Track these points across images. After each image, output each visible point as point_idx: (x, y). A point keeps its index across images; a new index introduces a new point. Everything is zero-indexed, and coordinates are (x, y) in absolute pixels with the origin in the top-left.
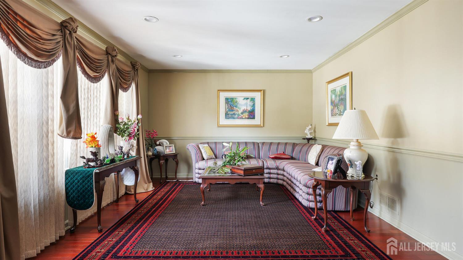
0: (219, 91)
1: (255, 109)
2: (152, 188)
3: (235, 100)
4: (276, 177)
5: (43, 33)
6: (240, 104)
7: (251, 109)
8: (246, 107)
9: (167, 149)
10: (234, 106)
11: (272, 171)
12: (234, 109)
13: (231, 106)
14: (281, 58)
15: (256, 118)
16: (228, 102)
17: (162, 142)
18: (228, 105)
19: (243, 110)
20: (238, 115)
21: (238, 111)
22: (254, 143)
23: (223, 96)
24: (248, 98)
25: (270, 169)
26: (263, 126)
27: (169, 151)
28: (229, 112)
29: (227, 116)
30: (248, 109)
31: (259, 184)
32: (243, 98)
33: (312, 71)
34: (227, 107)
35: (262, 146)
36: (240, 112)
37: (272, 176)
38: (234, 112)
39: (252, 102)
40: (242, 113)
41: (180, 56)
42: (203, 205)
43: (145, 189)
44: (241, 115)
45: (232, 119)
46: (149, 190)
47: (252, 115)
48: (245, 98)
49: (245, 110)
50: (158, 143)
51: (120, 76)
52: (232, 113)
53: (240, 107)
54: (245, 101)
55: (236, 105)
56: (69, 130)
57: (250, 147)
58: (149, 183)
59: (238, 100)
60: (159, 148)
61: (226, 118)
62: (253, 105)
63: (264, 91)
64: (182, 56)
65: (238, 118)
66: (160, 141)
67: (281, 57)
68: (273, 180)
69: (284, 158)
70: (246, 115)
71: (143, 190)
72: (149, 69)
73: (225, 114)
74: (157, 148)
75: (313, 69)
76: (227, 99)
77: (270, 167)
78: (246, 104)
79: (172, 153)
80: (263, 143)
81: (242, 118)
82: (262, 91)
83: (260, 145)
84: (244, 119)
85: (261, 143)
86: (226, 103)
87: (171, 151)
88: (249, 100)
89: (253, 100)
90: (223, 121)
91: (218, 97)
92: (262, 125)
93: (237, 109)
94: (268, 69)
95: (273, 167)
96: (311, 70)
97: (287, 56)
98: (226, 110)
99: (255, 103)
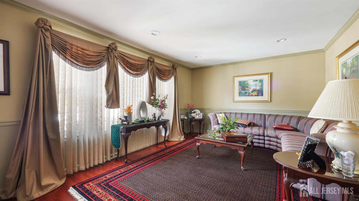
0: (234, 77)
1: (263, 88)
2: (183, 139)
3: (246, 83)
4: (275, 145)
5: (90, 52)
6: (251, 85)
7: (260, 88)
8: (256, 87)
9: (197, 115)
10: (245, 87)
11: (272, 139)
12: (246, 89)
13: (243, 87)
14: (278, 43)
15: (264, 95)
16: (241, 84)
17: (196, 111)
18: (241, 87)
19: (253, 89)
20: (249, 93)
21: (248, 90)
22: (261, 115)
23: (237, 80)
24: (257, 80)
25: (270, 137)
26: (271, 101)
27: (198, 117)
28: (242, 92)
29: (240, 94)
30: (257, 88)
31: (240, 151)
32: (253, 80)
33: (324, 50)
34: (240, 88)
35: (268, 117)
36: (250, 91)
37: (271, 143)
38: (246, 91)
39: (260, 83)
40: (252, 92)
41: (199, 57)
42: (198, 158)
43: (179, 139)
44: (251, 93)
45: (244, 96)
46: (180, 140)
47: (260, 93)
48: (255, 80)
49: (255, 89)
50: (193, 112)
51: (160, 73)
52: (244, 92)
53: (251, 87)
54: (255, 83)
55: (247, 86)
56: (108, 104)
57: (257, 117)
58: (182, 135)
59: (248, 82)
60: (193, 115)
61: (239, 96)
62: (262, 85)
63: (271, 74)
64: (200, 57)
65: (249, 96)
66: (194, 110)
67: (278, 41)
68: (273, 147)
69: (286, 129)
70: (255, 93)
71: (177, 139)
72: (192, 68)
73: (239, 92)
74: (192, 114)
75: (324, 49)
76: (240, 82)
77: (270, 135)
78: (256, 85)
79: (200, 118)
80: (270, 115)
81: (252, 95)
82: (269, 74)
83: (267, 117)
84: (253, 96)
85: (267, 114)
86: (239, 85)
87: (199, 117)
88: (258, 82)
89: (261, 81)
90: (238, 98)
91: (234, 81)
92: (269, 101)
93: (248, 89)
94: (275, 56)
95: (273, 136)
96: (322, 49)
97: (284, 40)
98: (239, 90)
99: (263, 84)
